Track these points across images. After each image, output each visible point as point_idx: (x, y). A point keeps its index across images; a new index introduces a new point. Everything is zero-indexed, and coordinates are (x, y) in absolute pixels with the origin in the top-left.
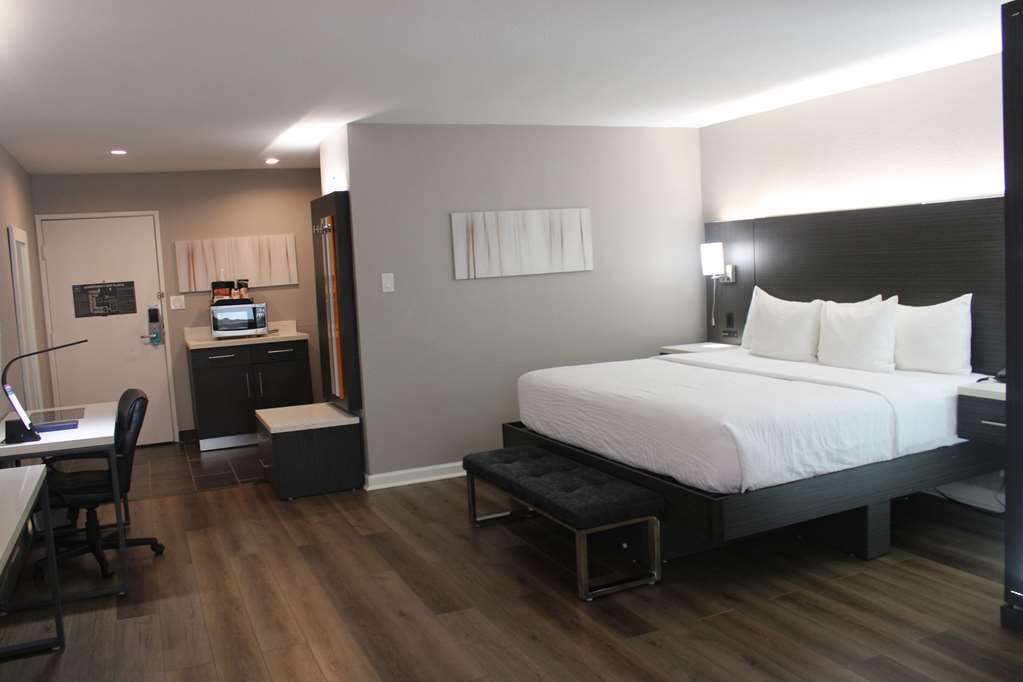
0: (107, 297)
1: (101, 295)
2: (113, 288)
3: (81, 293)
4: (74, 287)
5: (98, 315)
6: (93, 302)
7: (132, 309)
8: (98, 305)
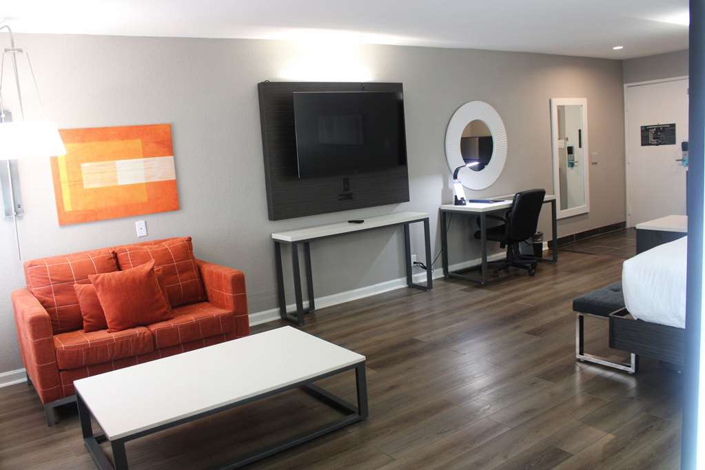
0: (659, 133)
1: (656, 132)
2: (664, 128)
3: (645, 130)
4: (642, 127)
5: (653, 145)
6: (651, 136)
7: (673, 142)
8: (654, 139)
